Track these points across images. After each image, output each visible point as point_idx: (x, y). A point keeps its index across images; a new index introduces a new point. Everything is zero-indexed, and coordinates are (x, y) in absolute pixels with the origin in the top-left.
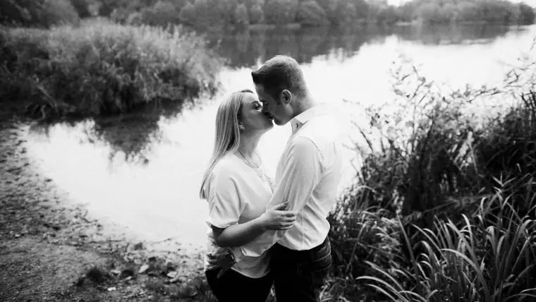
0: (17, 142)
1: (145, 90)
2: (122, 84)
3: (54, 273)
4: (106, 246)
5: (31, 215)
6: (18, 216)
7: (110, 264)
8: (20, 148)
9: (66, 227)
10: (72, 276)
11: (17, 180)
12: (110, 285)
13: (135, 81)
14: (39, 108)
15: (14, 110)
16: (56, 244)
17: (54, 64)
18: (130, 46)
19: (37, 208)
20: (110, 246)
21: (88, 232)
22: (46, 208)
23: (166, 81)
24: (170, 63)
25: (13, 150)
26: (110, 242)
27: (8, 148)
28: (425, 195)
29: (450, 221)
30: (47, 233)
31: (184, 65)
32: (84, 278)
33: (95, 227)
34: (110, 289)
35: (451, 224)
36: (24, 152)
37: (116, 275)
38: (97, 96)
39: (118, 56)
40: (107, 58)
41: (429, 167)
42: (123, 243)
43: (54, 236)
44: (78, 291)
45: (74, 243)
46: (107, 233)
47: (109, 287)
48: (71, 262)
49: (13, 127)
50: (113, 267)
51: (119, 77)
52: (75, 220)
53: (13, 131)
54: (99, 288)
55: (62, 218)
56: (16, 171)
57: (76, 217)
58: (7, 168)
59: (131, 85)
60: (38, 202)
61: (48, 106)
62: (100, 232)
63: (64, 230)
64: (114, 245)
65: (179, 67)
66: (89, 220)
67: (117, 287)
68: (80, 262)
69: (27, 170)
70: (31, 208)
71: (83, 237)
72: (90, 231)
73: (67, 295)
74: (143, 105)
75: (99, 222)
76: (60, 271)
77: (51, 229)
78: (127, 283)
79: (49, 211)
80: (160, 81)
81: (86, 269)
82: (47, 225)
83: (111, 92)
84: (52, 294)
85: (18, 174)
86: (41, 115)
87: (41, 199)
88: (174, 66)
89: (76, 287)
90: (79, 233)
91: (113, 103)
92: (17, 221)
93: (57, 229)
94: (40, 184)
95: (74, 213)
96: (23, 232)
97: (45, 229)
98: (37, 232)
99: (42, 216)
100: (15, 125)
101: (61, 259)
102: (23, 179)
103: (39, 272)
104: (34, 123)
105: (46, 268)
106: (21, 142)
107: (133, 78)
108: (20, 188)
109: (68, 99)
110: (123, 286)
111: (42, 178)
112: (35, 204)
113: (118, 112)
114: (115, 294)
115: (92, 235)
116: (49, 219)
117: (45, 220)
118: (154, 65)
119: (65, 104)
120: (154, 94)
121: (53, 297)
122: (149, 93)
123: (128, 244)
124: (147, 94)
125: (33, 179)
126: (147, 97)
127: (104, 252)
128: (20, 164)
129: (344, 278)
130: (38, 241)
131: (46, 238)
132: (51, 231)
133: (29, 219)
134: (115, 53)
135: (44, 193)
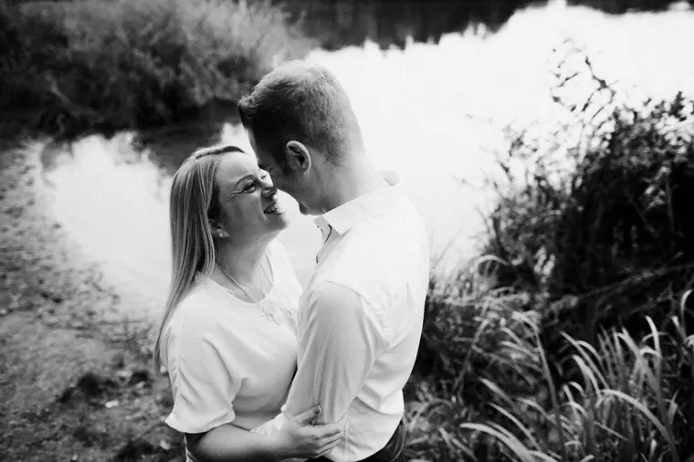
0: (22, 168)
1: (197, 90)
2: (163, 82)
3: (34, 380)
4: (120, 330)
5: (26, 280)
6: (8, 282)
7: (117, 362)
8: (25, 178)
9: (70, 299)
10: (57, 386)
11: (15, 225)
12: (111, 397)
13: (182, 78)
14: (55, 119)
15: (24, 121)
16: (51, 326)
17: (75, 54)
18: (171, 24)
19: (36, 268)
20: (126, 328)
21: (97, 307)
22: (48, 269)
23: (227, 75)
24: (233, 49)
25: (16, 181)
26: (126, 322)
27: (10, 178)
28: (586, 265)
29: (625, 331)
30: (44, 307)
31: (252, 51)
32: (73, 389)
33: (110, 299)
34: (109, 405)
35: (625, 336)
36: (30, 183)
37: (123, 379)
38: (130, 100)
39: (155, 40)
40: (140, 43)
41: (597, 224)
42: (144, 326)
43: (52, 312)
44: (61, 409)
45: (78, 324)
46: (124, 308)
47: (109, 400)
48: (61, 359)
49: (20, 147)
50: (121, 365)
51: (158, 72)
52: (83, 287)
53: (19, 152)
54: (93, 404)
55: (67, 284)
56: (15, 212)
57: (86, 283)
58: (5, 208)
59: (176, 82)
60: (39, 259)
61: (68, 115)
62: (115, 307)
63: (67, 304)
64: (131, 328)
65: (246, 54)
66: (103, 288)
67: (120, 400)
68: (76, 359)
69: (30, 211)
70: (29, 269)
71: (91, 314)
72: (102, 305)
73: (44, 417)
74: (194, 112)
75: (117, 292)
76: (43, 376)
77: (50, 301)
78: (136, 395)
79: (50, 274)
80: (219, 75)
81: (81, 371)
82: (45, 295)
83: (149, 93)
84: (24, 416)
85: (17, 216)
86: (58, 128)
87: (44, 254)
88: (238, 53)
89: (59, 404)
90: (87, 307)
91: (153, 110)
92: (6, 289)
93: (58, 301)
94: (45, 233)
95: (84, 277)
96: (11, 306)
97: (42, 300)
98: (30, 307)
99: (41, 282)
100: (23, 143)
101: (49, 354)
102: (23, 224)
103: (13, 377)
104: (50, 140)
105: (24, 370)
106: (28, 169)
107: (178, 72)
108: (18, 238)
109: (95, 105)
110: (129, 399)
111: (50, 223)
112: (34, 262)
113: (161, 122)
114: (116, 413)
115: (103, 312)
116: (50, 286)
117: (44, 287)
118: (208, 53)
119: (90, 112)
120: (210, 94)
121: (24, 420)
122: (203, 93)
123: (151, 326)
124: (199, 94)
125: (37, 224)
126: (199, 99)
127: (115, 338)
128: (22, 202)
129: (450, 399)
130: (30, 319)
131: (40, 317)
132: (50, 305)
133: (23, 286)
134: (150, 35)
135: (49, 246)
